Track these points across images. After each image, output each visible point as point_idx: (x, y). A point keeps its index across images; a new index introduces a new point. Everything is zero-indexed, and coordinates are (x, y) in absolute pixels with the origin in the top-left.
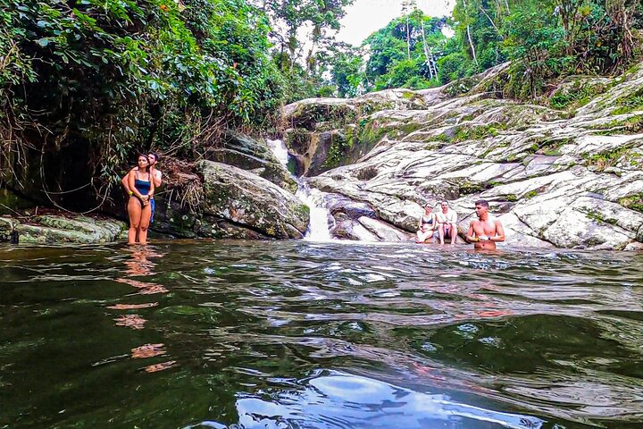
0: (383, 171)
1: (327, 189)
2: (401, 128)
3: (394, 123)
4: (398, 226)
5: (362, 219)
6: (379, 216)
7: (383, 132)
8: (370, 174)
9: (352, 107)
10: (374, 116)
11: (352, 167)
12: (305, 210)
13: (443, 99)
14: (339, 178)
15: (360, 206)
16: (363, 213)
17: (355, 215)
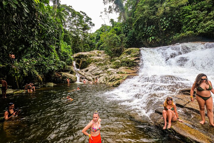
0: (89, 70)
1: (80, 74)
2: (95, 61)
3: (94, 60)
4: (88, 80)
5: (84, 79)
6: (86, 78)
7: (92, 61)
8: (87, 70)
9: (88, 55)
10: (91, 58)
11: (85, 69)
12: (76, 78)
13: (104, 54)
14: (82, 72)
15: (84, 77)
16: (84, 78)
17: (83, 78)
